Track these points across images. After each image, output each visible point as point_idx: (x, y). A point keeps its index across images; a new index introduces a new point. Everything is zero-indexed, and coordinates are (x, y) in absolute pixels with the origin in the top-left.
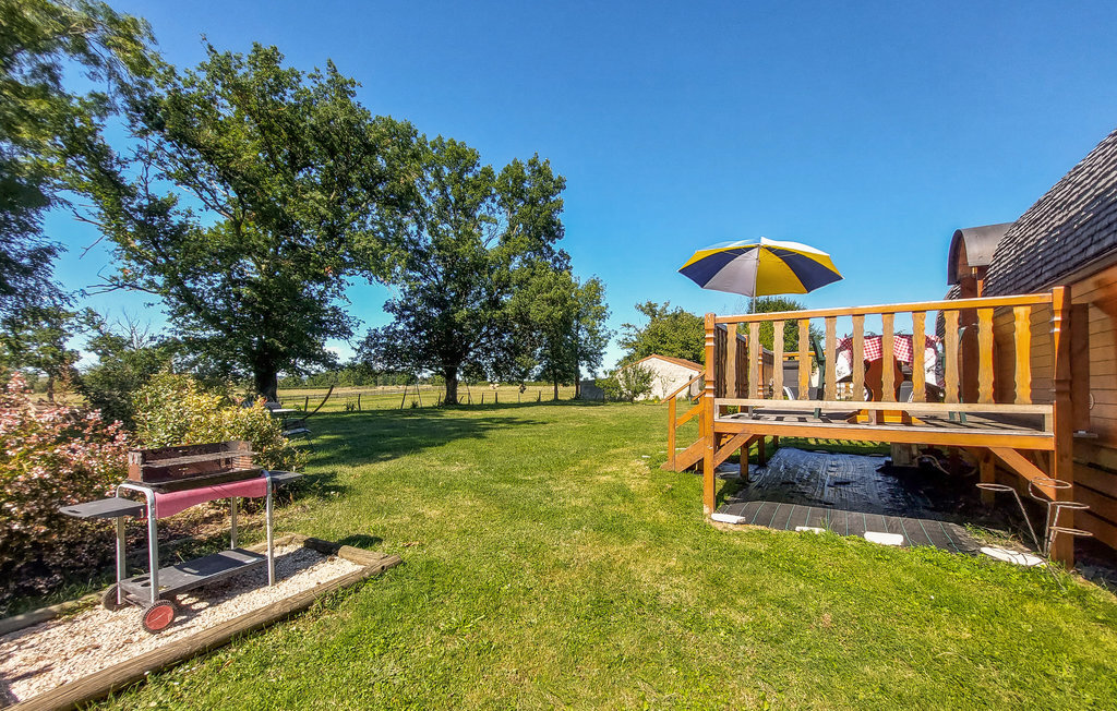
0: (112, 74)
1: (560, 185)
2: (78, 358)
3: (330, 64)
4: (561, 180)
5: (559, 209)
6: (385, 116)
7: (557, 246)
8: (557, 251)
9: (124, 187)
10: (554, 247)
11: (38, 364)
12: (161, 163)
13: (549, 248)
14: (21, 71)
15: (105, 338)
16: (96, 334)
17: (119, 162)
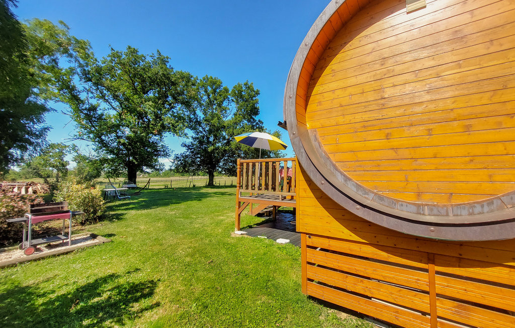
0: (76, 60)
1: (258, 93)
2: (69, 164)
3: (158, 51)
4: (258, 91)
5: (257, 103)
6: (179, 71)
7: (257, 118)
8: (257, 120)
9: (80, 100)
10: (255, 118)
11: (54, 167)
12: (92, 93)
13: (254, 119)
14: (45, 62)
15: (79, 156)
16: (76, 154)
17: (79, 91)
